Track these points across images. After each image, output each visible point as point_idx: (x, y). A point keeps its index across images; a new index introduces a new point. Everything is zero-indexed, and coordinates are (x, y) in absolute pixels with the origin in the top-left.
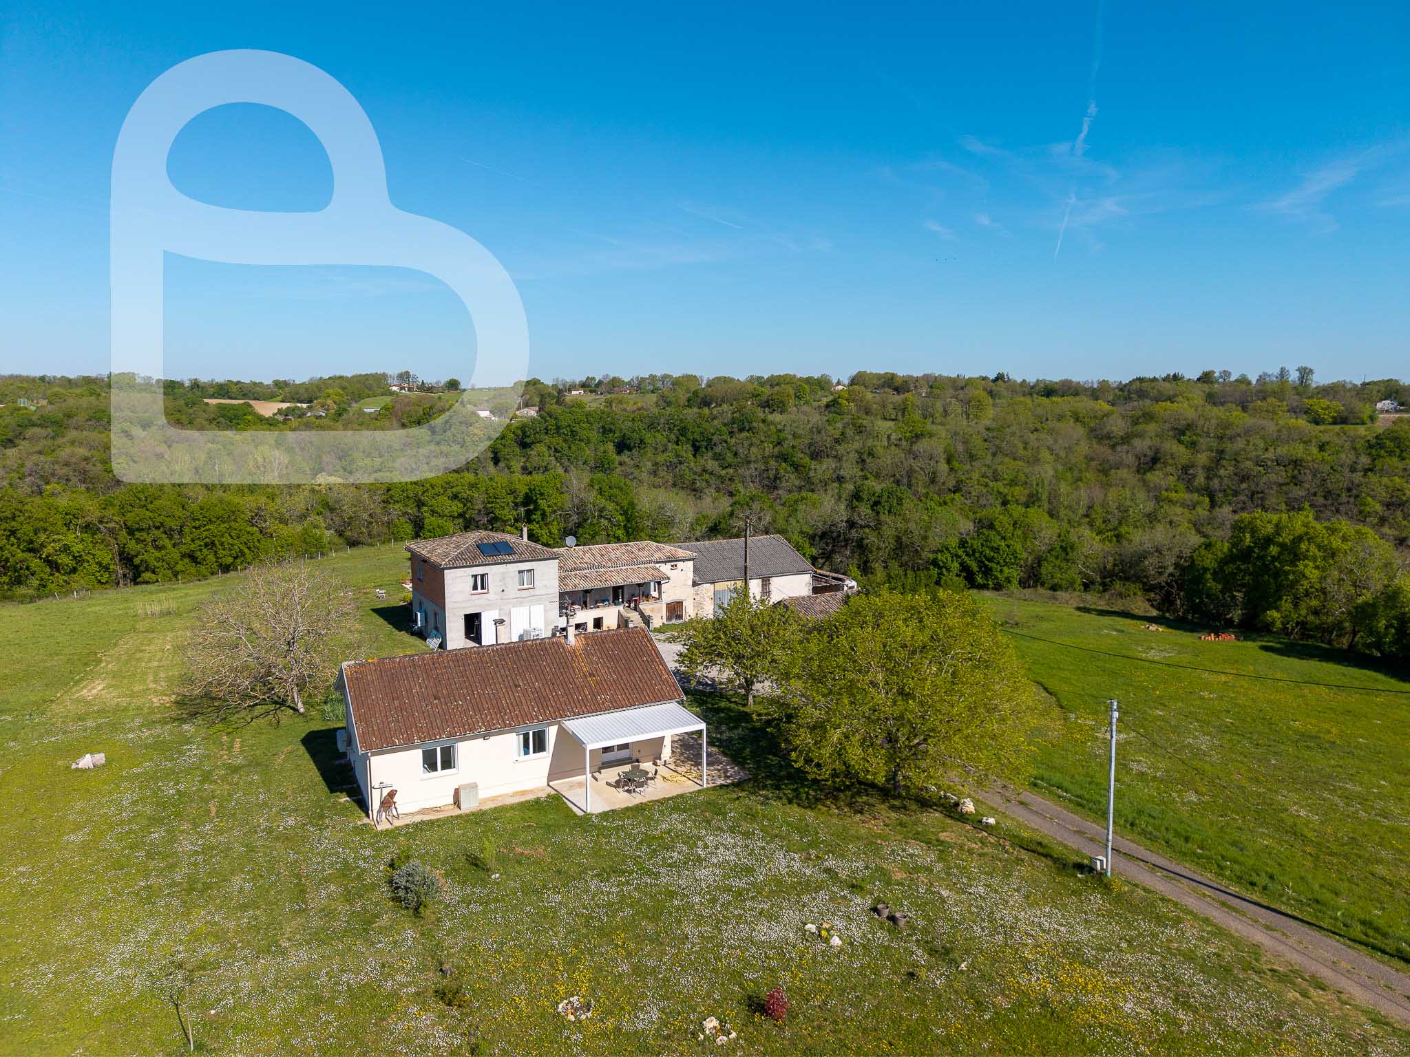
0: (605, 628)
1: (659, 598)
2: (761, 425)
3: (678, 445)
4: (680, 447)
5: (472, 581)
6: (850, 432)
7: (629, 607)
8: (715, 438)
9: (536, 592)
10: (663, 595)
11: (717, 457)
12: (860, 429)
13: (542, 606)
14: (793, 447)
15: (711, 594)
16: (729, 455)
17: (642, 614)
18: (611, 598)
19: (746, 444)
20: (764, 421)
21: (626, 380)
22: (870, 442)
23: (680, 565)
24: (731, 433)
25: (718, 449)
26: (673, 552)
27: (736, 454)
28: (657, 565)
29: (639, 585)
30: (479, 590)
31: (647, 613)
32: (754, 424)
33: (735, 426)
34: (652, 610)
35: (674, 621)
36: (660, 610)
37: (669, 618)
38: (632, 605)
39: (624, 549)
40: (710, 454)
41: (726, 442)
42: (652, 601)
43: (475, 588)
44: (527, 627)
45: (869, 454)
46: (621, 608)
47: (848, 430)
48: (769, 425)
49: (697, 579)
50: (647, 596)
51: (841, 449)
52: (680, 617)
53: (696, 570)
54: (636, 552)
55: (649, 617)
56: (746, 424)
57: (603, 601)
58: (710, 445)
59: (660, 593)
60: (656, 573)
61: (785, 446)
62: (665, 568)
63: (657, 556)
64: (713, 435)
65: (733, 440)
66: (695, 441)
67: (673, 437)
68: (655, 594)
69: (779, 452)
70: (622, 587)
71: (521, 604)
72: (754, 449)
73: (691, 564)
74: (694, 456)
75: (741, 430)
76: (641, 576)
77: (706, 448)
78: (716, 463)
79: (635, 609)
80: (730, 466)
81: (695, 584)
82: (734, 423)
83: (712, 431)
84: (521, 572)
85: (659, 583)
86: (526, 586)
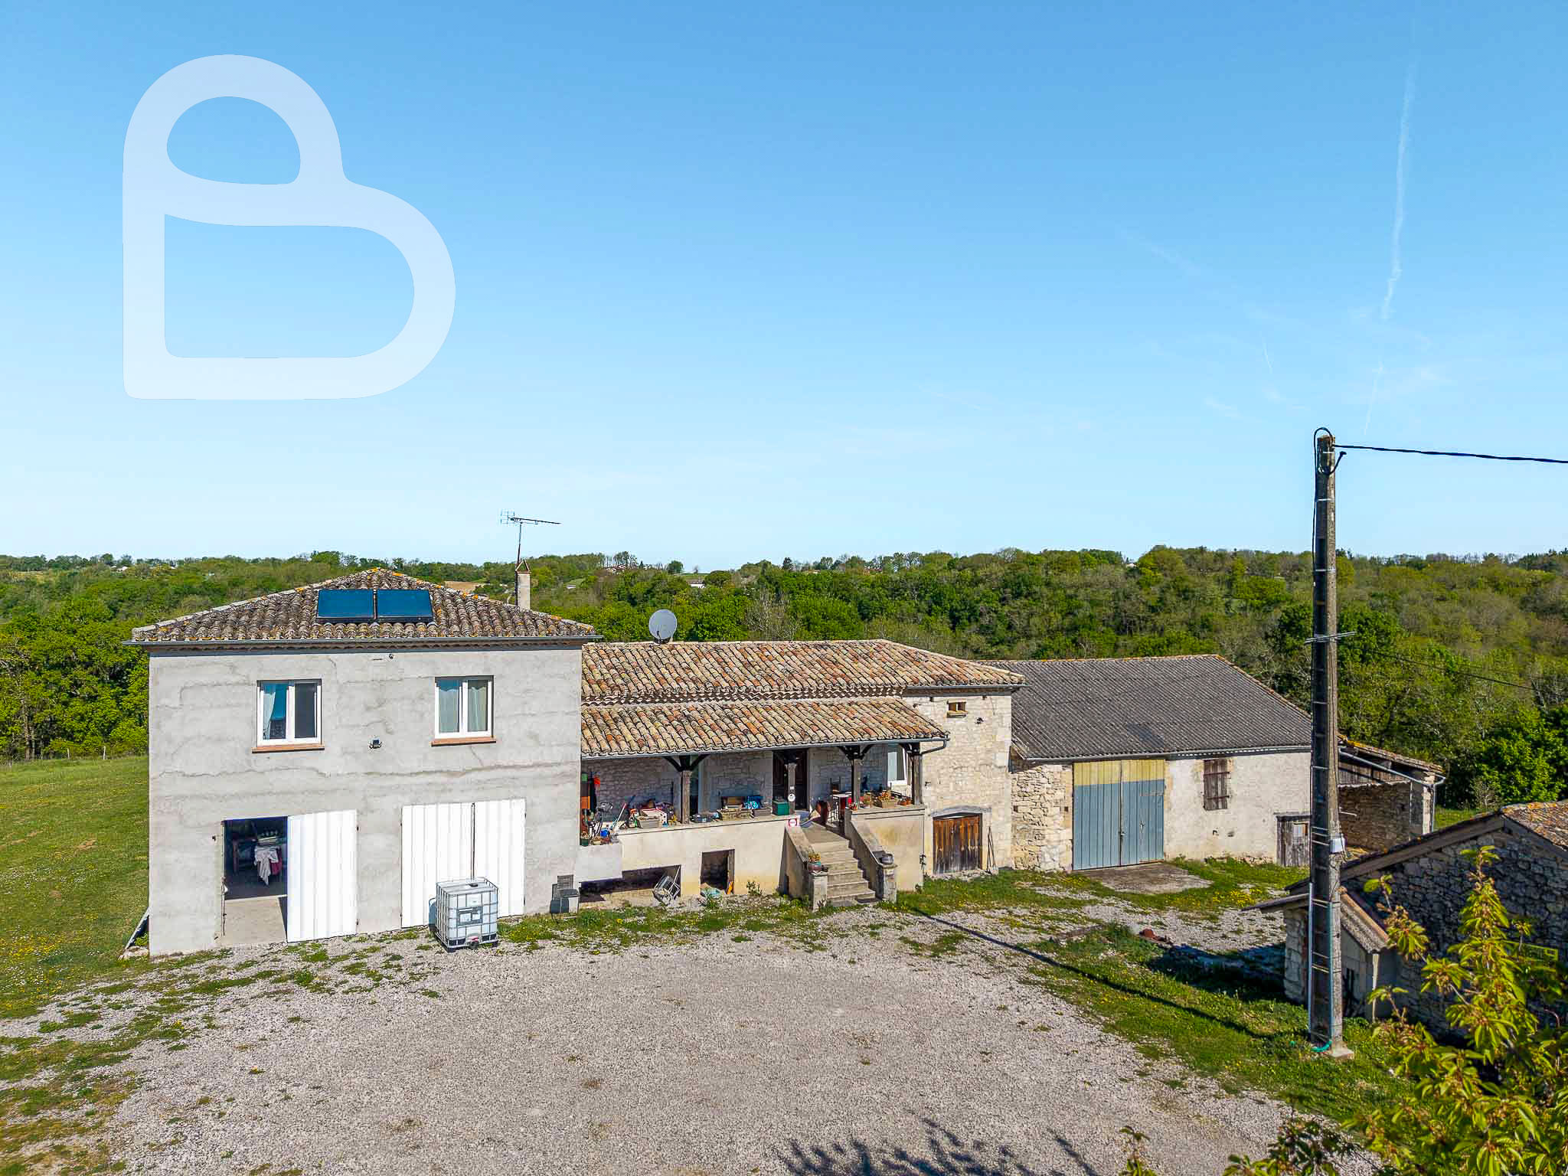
0: (740, 886)
1: (915, 798)
2: (1045, 590)
3: (930, 615)
4: (933, 618)
5: (263, 703)
6: (1171, 598)
7: (822, 821)
8: (981, 606)
9: (503, 754)
10: (927, 793)
11: (983, 630)
12: (1184, 594)
13: (519, 806)
14: (1091, 617)
15: (1063, 794)
16: (1000, 628)
17: (859, 847)
18: (768, 792)
19: (1024, 613)
20: (1048, 584)
21: (867, 561)
22: (1202, 612)
23: (975, 704)
24: (1003, 600)
25: (985, 621)
26: (954, 668)
27: (1010, 627)
28: (909, 701)
29: (852, 751)
30: (291, 738)
31: (877, 842)
32: (1036, 588)
33: (1009, 590)
34: (892, 835)
35: (955, 872)
36: (915, 837)
37: (942, 863)
38: (833, 816)
39: (814, 654)
40: (974, 626)
41: (996, 612)
42: (889, 805)
43: (277, 728)
44: (456, 873)
45: (1203, 626)
46: (793, 823)
47: (1168, 595)
48: (1055, 590)
49: (1024, 749)
50: (877, 791)
51: (1160, 619)
52: (972, 859)
53: (1017, 727)
54: (847, 662)
55: (883, 856)
56: (1023, 588)
57: (743, 800)
58: (974, 615)
59: (916, 783)
60: (902, 719)
61: (1080, 615)
62: (933, 710)
63: (906, 675)
64: (977, 602)
65: (1006, 609)
66: (952, 610)
67: (924, 606)
68: (901, 786)
69: (1071, 625)
70: (799, 755)
71: (440, 795)
72: (1035, 620)
73: (1004, 703)
74: (953, 628)
75: (1017, 595)
76: (856, 724)
77: (969, 619)
78: (982, 638)
79: (841, 830)
80: (1002, 642)
81: (1017, 763)
82: (1006, 587)
83: (977, 598)
84: (447, 683)
85: (913, 750)
86: (464, 733)
